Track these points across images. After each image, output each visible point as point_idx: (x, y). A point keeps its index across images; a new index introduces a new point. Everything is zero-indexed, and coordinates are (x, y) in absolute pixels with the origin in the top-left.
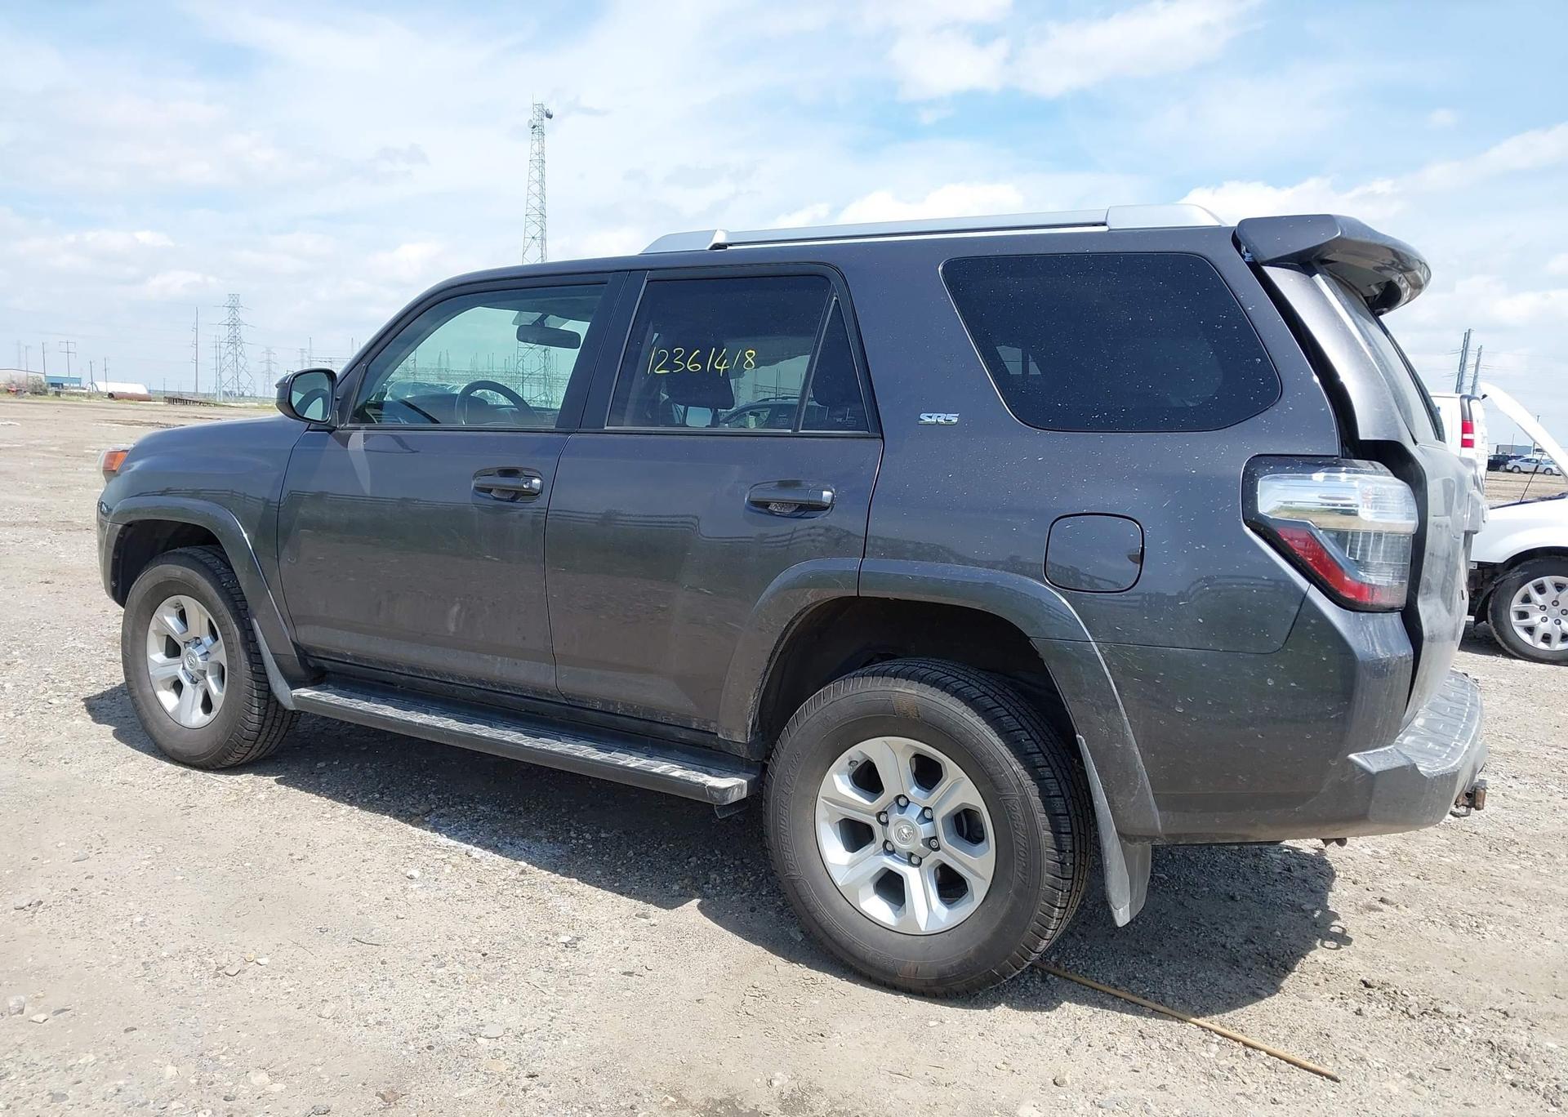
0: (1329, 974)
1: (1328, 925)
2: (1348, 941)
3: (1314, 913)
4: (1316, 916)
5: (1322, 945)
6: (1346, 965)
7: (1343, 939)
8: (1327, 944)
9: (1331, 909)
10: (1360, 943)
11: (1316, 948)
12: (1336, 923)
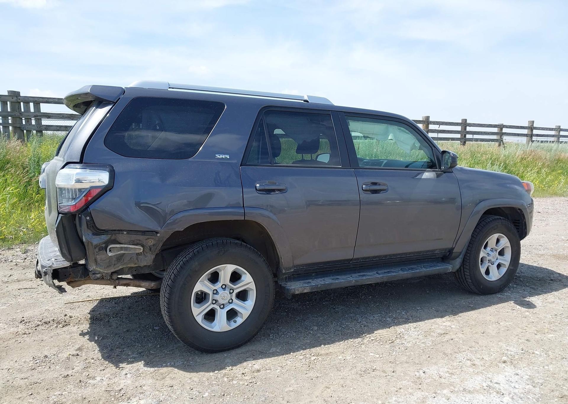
0: (79, 323)
1: (90, 336)
2: (80, 335)
3: (97, 338)
4: (96, 337)
5: (88, 330)
6: (76, 327)
7: (83, 334)
8: (86, 331)
9: (93, 342)
10: (77, 335)
11: (89, 328)
12: (88, 338)
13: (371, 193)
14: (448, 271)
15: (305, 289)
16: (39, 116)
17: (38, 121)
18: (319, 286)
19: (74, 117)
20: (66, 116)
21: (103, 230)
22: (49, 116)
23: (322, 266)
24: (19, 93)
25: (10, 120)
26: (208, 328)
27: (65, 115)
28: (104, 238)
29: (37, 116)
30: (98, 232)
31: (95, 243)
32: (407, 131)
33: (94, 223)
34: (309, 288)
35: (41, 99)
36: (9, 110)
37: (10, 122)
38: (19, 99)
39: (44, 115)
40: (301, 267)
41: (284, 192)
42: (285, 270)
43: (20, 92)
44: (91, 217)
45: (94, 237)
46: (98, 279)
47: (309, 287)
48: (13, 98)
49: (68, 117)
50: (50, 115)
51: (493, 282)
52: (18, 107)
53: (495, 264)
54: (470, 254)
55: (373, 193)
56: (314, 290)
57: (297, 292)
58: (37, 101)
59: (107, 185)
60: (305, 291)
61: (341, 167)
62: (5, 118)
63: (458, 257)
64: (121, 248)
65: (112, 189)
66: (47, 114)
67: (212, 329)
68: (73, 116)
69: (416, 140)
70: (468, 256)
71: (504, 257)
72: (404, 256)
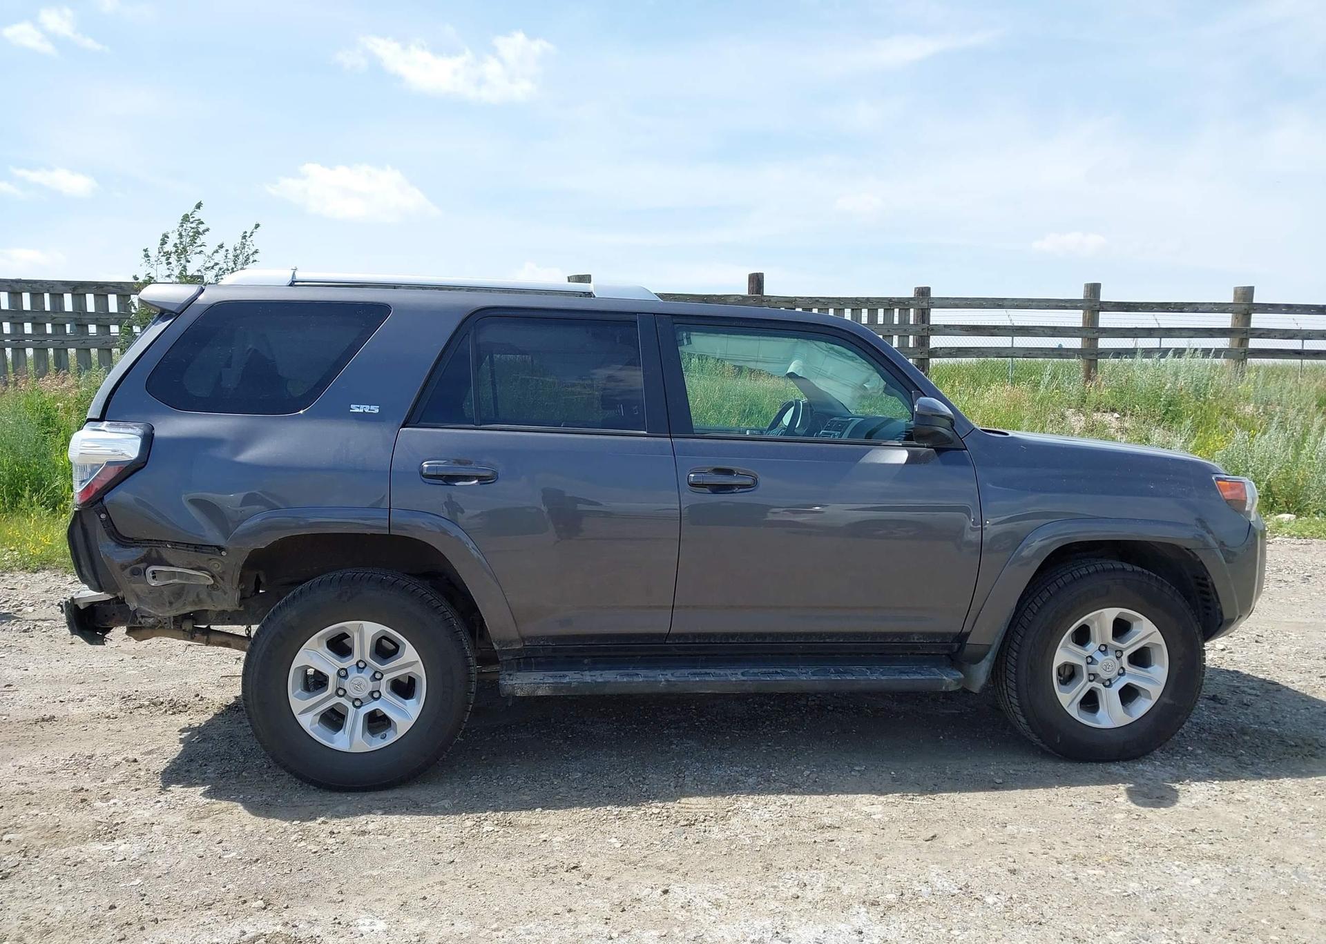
13: (709, 492)
14: (944, 688)
15: (539, 688)
18: (572, 686)
21: (129, 539)
23: (593, 643)
26: (321, 739)
28: (139, 552)
30: (123, 541)
31: (118, 560)
32: (850, 353)
33: (113, 525)
34: (549, 687)
40: (542, 642)
41: (489, 481)
42: (498, 645)
44: (107, 514)
45: (117, 550)
46: (153, 627)
47: (548, 685)
51: (1104, 731)
53: (1114, 686)
54: (1017, 653)
55: (714, 492)
56: (563, 693)
57: (519, 693)
59: (137, 459)
60: (540, 693)
61: (645, 432)
63: (982, 656)
64: (173, 574)
65: (146, 467)
67: (330, 744)
69: (871, 375)
70: (1013, 658)
71: (1148, 672)
72: (818, 641)
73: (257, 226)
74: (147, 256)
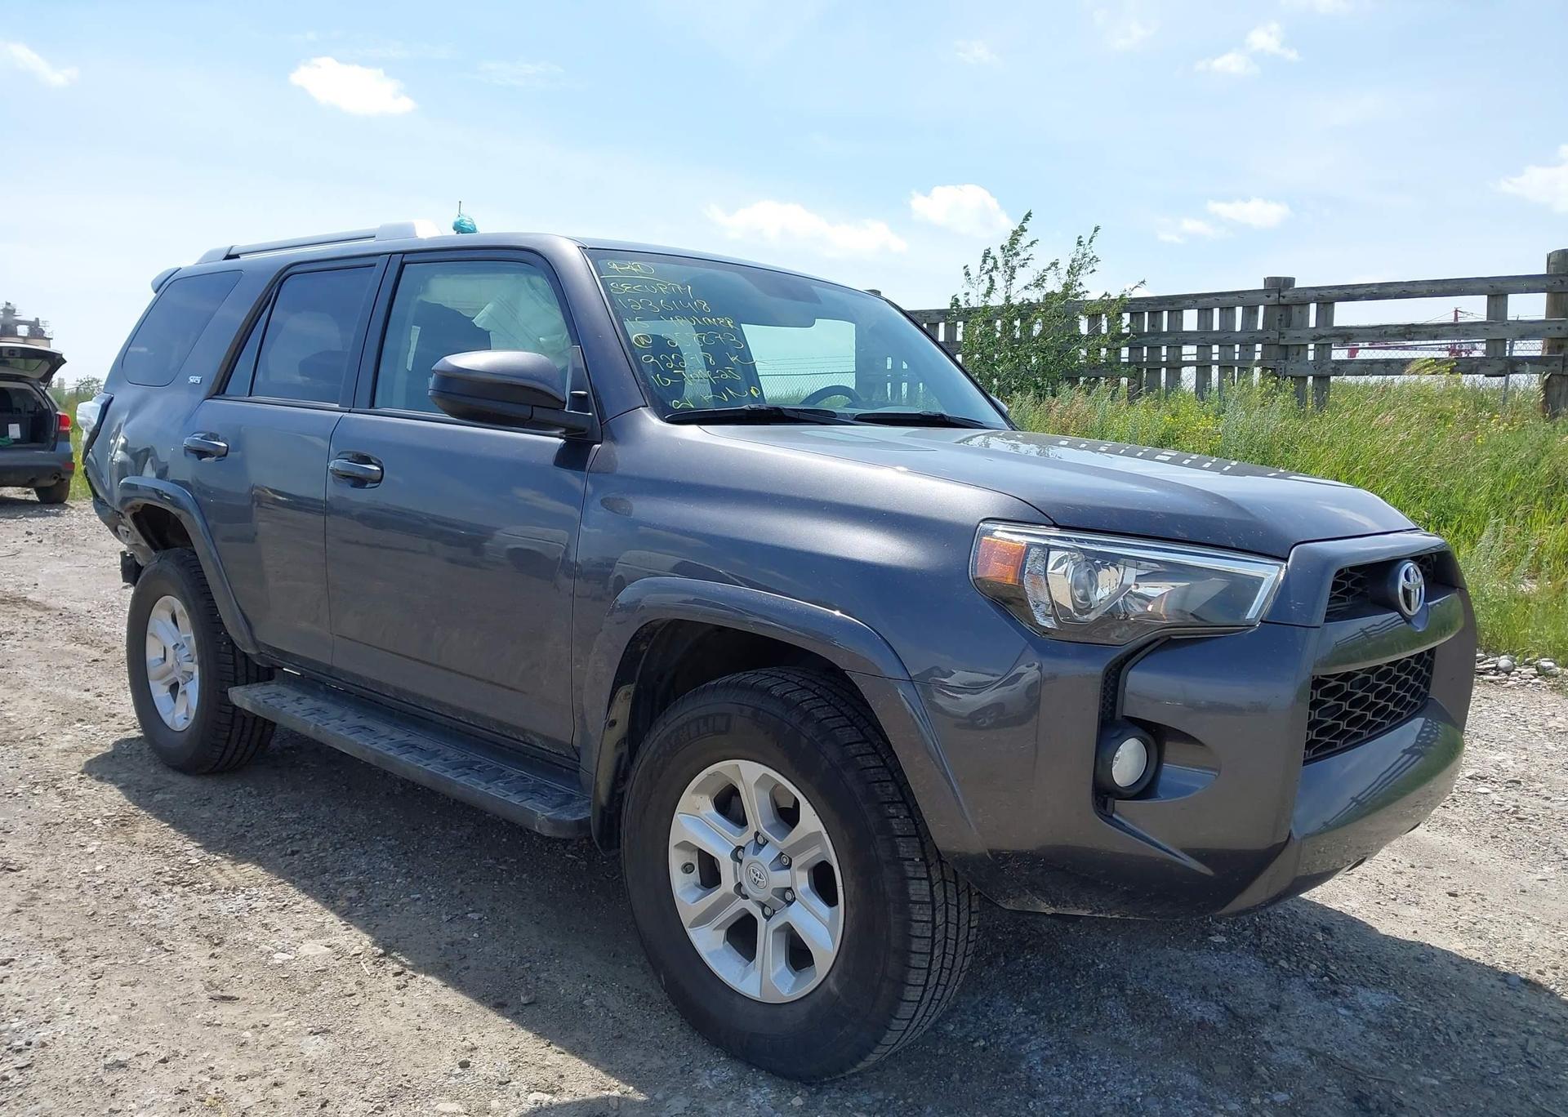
16: (1325, 336)
17: (1323, 349)
19: (1415, 333)
20: (1395, 331)
22: (1348, 336)
24: (1289, 282)
25: (1260, 354)
27: (1394, 329)
29: (1321, 337)
35: (1335, 290)
36: (1260, 326)
37: (1258, 356)
38: (1284, 297)
39: (1337, 333)
41: (220, 459)
43: (1294, 279)
48: (1268, 297)
49: (1400, 334)
50: (1353, 331)
52: (1279, 317)
58: (1327, 298)
59: (96, 425)
62: (1246, 347)
66: (1346, 330)
68: (1414, 330)
73: (1097, 229)
74: (967, 274)
